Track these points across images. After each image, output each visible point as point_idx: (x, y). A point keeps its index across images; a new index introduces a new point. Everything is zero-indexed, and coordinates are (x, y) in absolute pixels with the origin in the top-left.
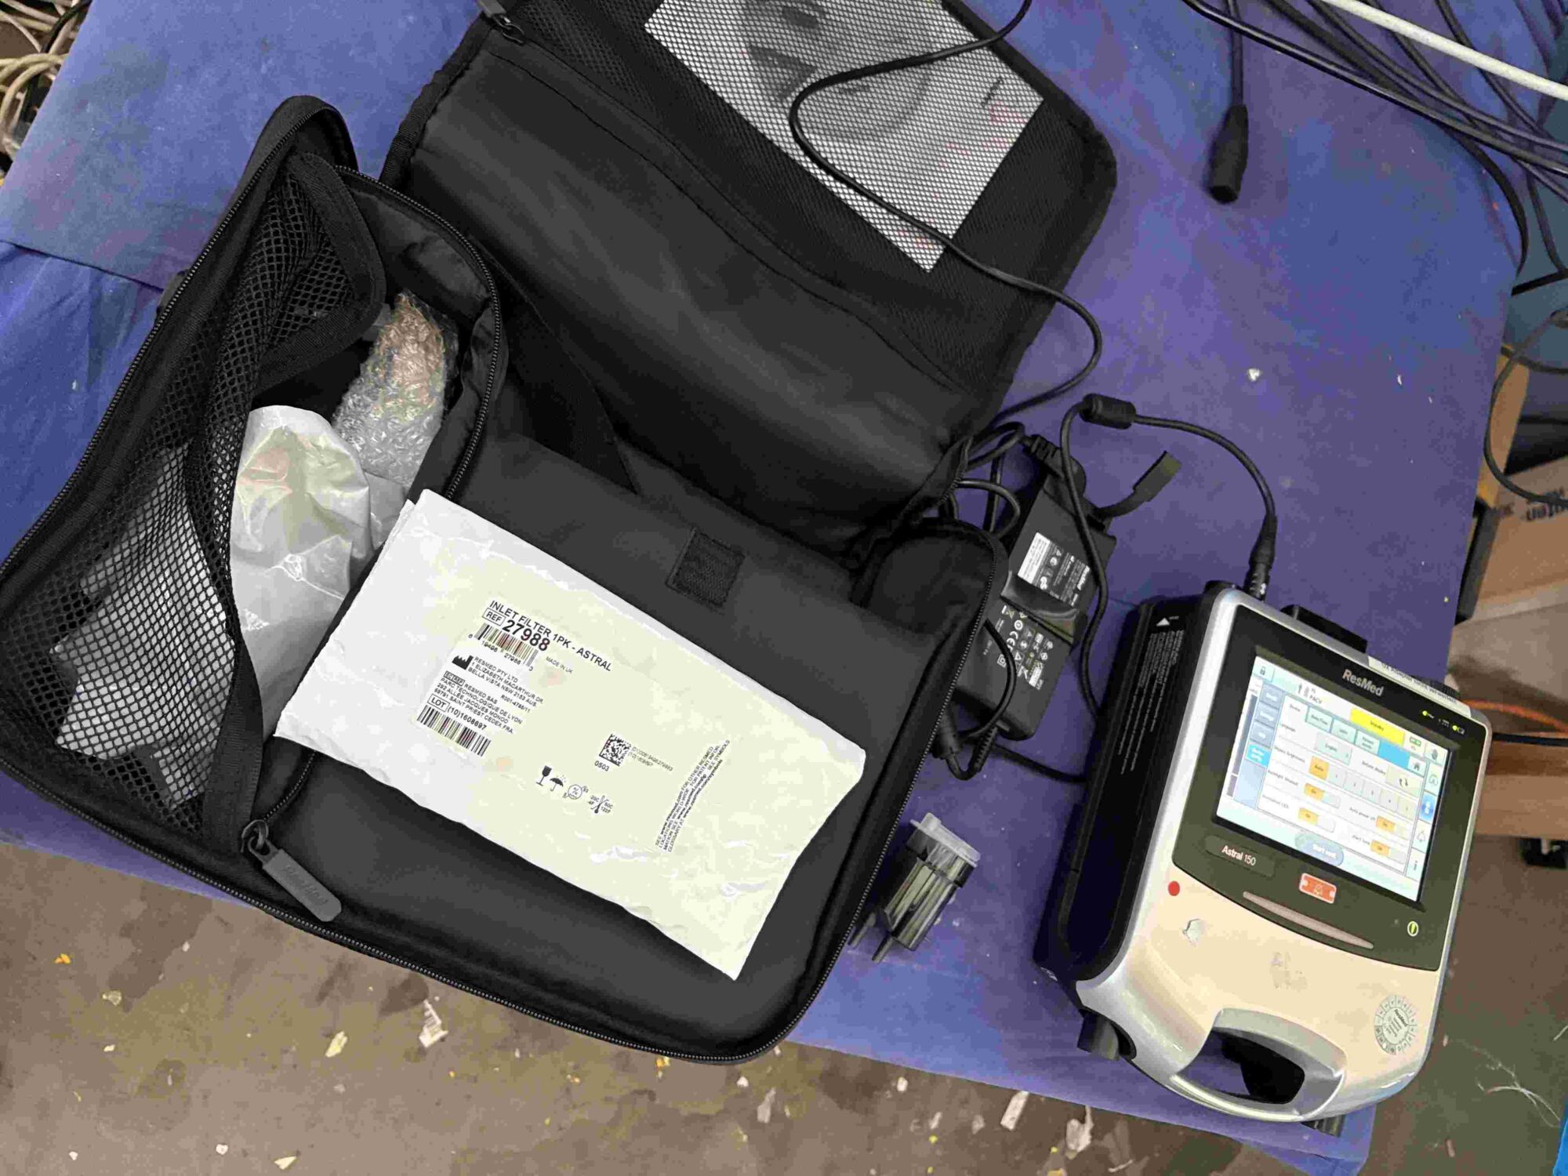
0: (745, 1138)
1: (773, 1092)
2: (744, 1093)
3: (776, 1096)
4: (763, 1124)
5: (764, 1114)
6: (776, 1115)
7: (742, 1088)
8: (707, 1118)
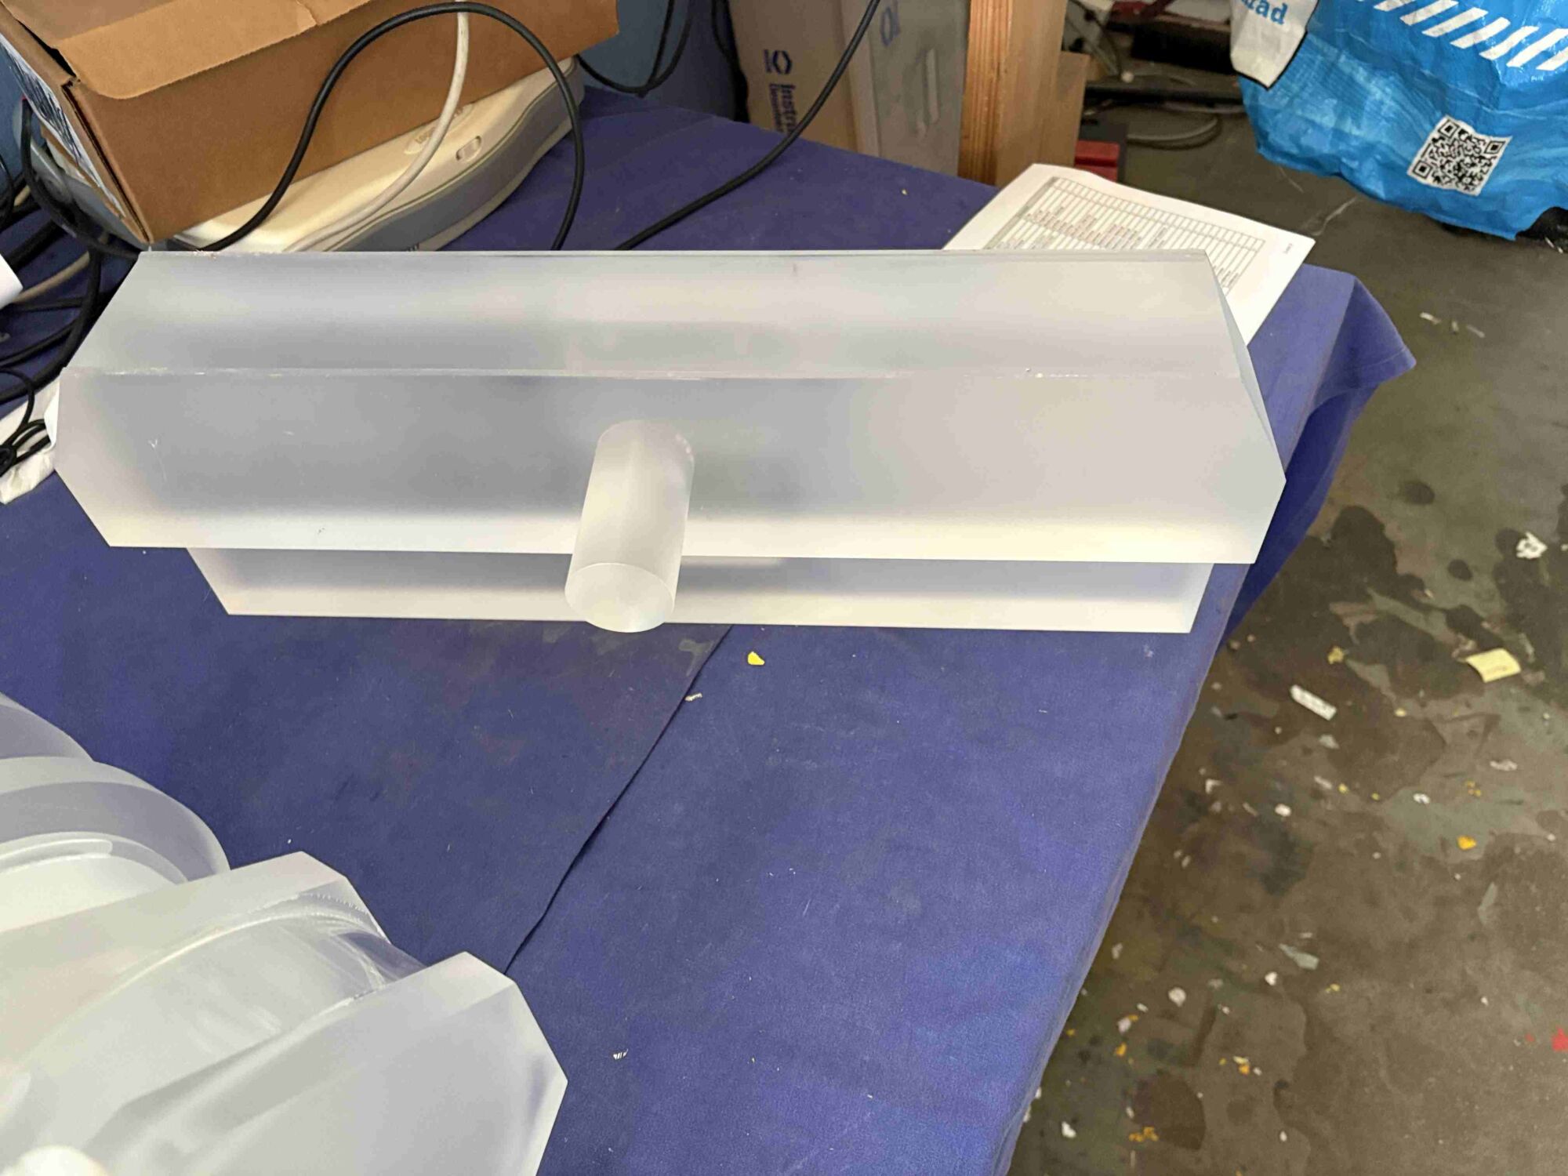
0: (1336, 988)
1: (1284, 947)
2: (1283, 979)
3: (1289, 943)
4: (1320, 965)
5: (1310, 961)
6: (1310, 948)
7: (1277, 980)
8: (1309, 1023)
